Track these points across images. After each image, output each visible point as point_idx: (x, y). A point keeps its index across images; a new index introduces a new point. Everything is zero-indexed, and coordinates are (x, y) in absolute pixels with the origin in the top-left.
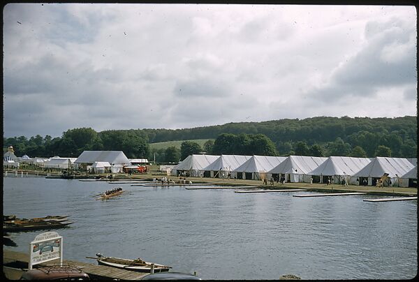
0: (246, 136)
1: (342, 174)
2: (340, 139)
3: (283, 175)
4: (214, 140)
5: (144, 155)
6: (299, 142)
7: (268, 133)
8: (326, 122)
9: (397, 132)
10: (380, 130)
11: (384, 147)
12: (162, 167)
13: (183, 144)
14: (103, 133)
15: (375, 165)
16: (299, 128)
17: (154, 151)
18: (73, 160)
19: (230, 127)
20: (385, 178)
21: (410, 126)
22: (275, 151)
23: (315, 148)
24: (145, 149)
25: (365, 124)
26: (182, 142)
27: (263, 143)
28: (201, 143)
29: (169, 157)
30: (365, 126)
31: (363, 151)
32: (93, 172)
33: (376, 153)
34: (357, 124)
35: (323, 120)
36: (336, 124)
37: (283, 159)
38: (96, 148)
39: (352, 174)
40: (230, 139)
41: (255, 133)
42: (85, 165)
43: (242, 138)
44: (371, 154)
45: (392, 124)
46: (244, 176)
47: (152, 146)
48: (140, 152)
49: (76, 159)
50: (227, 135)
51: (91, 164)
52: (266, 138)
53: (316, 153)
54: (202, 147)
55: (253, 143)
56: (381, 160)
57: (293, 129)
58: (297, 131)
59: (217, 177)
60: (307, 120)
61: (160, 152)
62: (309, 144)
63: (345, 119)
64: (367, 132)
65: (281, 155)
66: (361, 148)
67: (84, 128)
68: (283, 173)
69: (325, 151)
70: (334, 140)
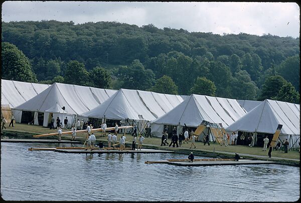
1: (137, 118)
2: (138, 63)
3: (40, 115)
6: (72, 62)
7: (19, 42)
8: (118, 32)
9: (227, 57)
10: (201, 52)
11: (204, 79)
15: (191, 107)
16: (73, 38)
20: (203, 128)
21: (246, 50)
22: (30, 73)
23: (99, 74)
25: (180, 40)
27: (12, 58)
30: (179, 43)
31: (173, 85)
33: (192, 89)
34: (166, 39)
35: (113, 29)
36: (136, 37)
37: (42, 88)
39: (152, 119)
44: (183, 90)
45: (220, 45)
52: (15, 50)
53: (100, 82)
56: (200, 99)
57: (63, 38)
58: (69, 43)
60: (88, 26)
62: (89, 67)
63: (150, 29)
64: (180, 54)
65: (40, 80)
66: (171, 80)
68: (41, 111)
69: (114, 80)
70: (129, 63)
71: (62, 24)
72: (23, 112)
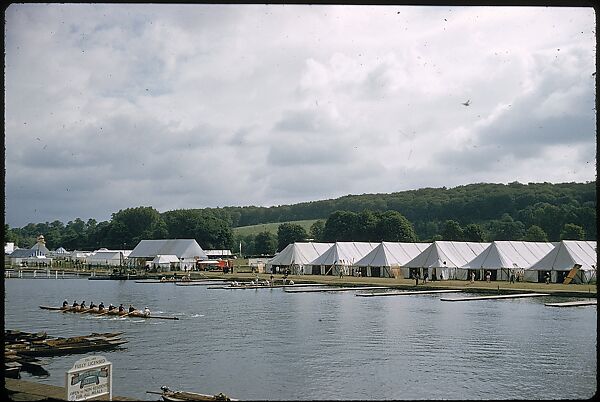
0: (370, 213)
1: (512, 267)
2: (507, 216)
3: (425, 270)
4: (324, 221)
5: (225, 245)
6: (448, 221)
7: (401, 209)
8: (487, 191)
10: (567, 201)
11: (573, 226)
12: (252, 262)
13: (281, 227)
14: (168, 215)
15: (561, 253)
16: (447, 201)
17: (240, 238)
18: (127, 253)
19: (347, 202)
20: (577, 271)
22: (413, 235)
23: (472, 230)
24: (227, 236)
25: (545, 192)
26: (279, 224)
27: (396, 223)
28: (307, 225)
29: (261, 247)
30: (545, 195)
31: (542, 233)
32: (155, 270)
33: (561, 236)
34: (532, 193)
35: (482, 189)
36: (503, 194)
37: (425, 246)
38: (159, 236)
39: (527, 266)
40: (348, 218)
41: (383, 210)
42: (143, 260)
43: (365, 217)
44: (554, 237)
45: (584, 192)
46: (369, 272)
47: (237, 231)
48: (220, 240)
49: (131, 251)
50: (343, 213)
51: (151, 259)
52: (399, 216)
53: (473, 237)
54: (308, 232)
55: (380, 225)
56: (570, 245)
57: (437, 202)
58: (444, 205)
59: (330, 274)
60: (459, 189)
61: (248, 240)
62: (462, 225)
63: (515, 185)
64: (547, 205)
65: (422, 240)
66: (539, 229)
67: (142, 207)
68: (425, 267)
69: (486, 234)
70: (499, 218)
71: (436, 190)
72: (411, 269)
